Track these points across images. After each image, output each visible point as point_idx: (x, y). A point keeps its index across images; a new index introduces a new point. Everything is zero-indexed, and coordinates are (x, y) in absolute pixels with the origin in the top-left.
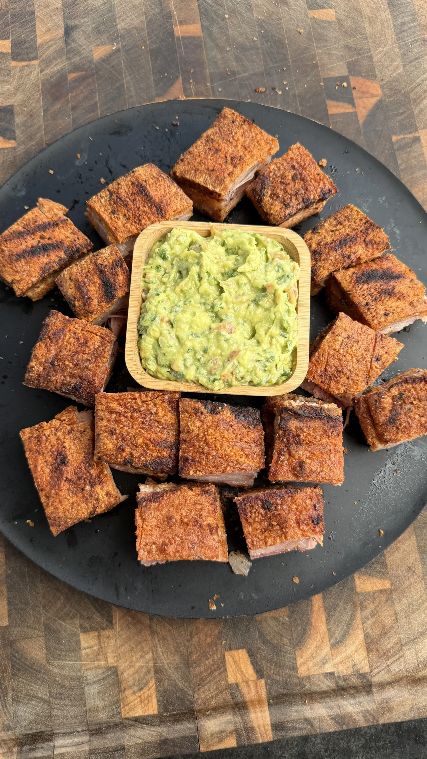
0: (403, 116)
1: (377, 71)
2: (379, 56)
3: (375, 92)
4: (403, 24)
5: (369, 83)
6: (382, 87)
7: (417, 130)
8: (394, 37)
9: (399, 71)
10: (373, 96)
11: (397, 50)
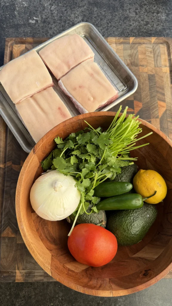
0: (147, 114)
1: (142, 99)
2: (143, 95)
3: (141, 106)
4: (152, 85)
5: (139, 103)
6: (143, 105)
7: (151, 119)
8: (149, 89)
9: (148, 100)
10: (140, 107)
11: (149, 93)
